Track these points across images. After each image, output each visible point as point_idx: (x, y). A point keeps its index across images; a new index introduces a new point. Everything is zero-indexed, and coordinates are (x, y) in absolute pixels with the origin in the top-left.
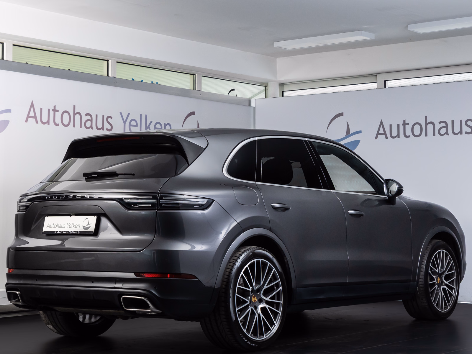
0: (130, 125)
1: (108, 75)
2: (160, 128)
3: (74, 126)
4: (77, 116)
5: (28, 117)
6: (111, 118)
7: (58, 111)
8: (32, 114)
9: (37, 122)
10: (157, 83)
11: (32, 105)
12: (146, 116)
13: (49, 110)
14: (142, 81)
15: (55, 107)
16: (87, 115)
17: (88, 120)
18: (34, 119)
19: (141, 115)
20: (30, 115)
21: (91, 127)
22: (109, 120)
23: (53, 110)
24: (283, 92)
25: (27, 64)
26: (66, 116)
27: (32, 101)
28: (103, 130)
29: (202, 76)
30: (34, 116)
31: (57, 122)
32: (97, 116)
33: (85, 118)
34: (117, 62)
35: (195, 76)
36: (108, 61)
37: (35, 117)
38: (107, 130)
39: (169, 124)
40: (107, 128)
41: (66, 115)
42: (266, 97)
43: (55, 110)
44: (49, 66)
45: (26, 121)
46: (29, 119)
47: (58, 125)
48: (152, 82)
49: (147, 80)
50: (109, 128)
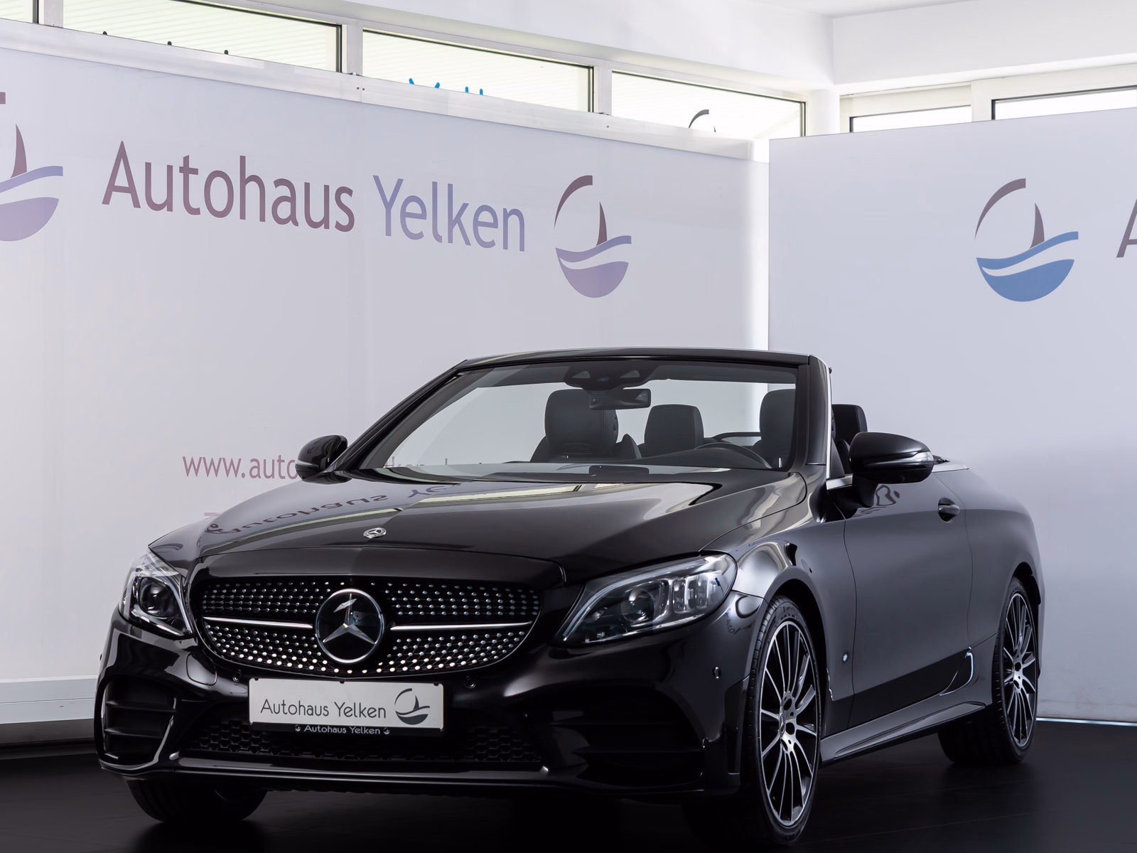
0: (404, 215)
1: (339, 69)
2: (491, 220)
3: (243, 216)
4: (252, 188)
5: (112, 188)
6: (350, 192)
7: (195, 171)
8: (122, 180)
9: (136, 204)
10: (481, 92)
11: (122, 155)
12: (450, 187)
13: (170, 168)
14: (438, 86)
15: (186, 159)
16: (279, 183)
17: (281, 199)
18: (129, 195)
19: (435, 185)
20: (115, 185)
21: (292, 218)
22: (344, 197)
23: (180, 167)
24: (851, 119)
25: (105, 36)
26: (219, 185)
27: (122, 143)
28: (327, 227)
29: (613, 72)
30: (126, 184)
31: (194, 205)
32: (307, 186)
33: (273, 193)
34: (364, 31)
35: (591, 70)
36: (339, 26)
37: (131, 189)
38: (339, 226)
39: (516, 212)
40: (337, 222)
41: (219, 183)
42: (803, 133)
43: (187, 170)
44: (170, 43)
45: (106, 200)
46: (113, 193)
47: (196, 212)
48: (467, 89)
49: (452, 84)
50: (344, 220)
